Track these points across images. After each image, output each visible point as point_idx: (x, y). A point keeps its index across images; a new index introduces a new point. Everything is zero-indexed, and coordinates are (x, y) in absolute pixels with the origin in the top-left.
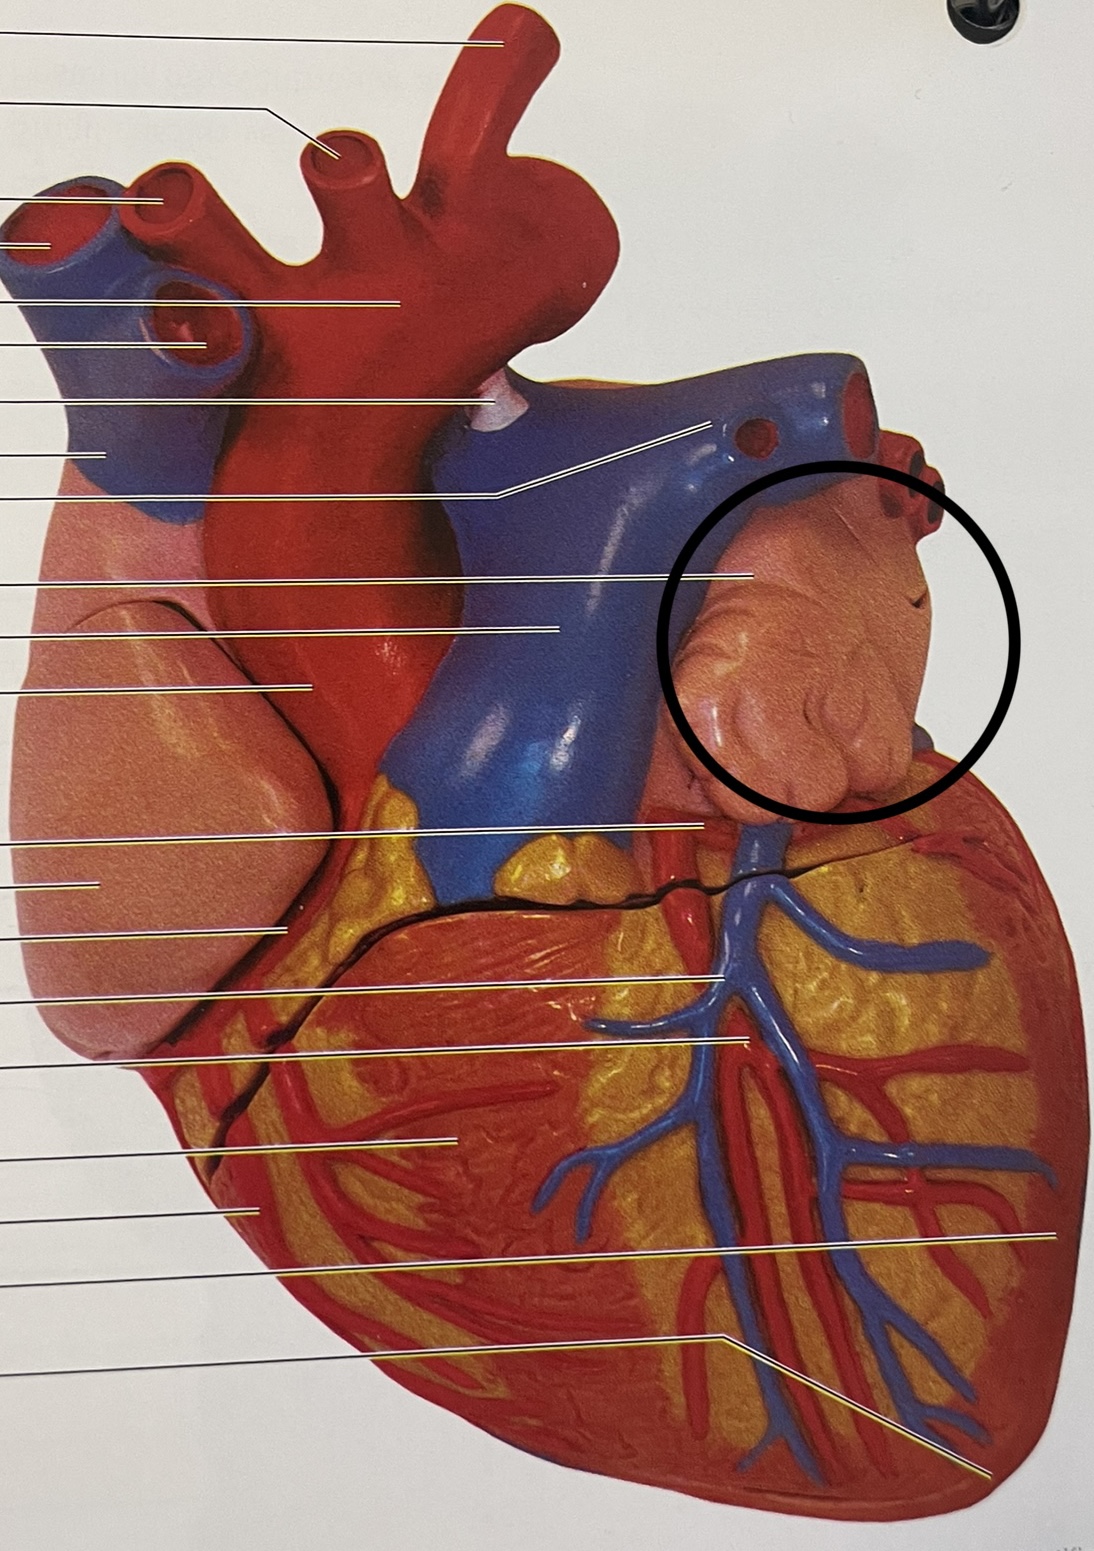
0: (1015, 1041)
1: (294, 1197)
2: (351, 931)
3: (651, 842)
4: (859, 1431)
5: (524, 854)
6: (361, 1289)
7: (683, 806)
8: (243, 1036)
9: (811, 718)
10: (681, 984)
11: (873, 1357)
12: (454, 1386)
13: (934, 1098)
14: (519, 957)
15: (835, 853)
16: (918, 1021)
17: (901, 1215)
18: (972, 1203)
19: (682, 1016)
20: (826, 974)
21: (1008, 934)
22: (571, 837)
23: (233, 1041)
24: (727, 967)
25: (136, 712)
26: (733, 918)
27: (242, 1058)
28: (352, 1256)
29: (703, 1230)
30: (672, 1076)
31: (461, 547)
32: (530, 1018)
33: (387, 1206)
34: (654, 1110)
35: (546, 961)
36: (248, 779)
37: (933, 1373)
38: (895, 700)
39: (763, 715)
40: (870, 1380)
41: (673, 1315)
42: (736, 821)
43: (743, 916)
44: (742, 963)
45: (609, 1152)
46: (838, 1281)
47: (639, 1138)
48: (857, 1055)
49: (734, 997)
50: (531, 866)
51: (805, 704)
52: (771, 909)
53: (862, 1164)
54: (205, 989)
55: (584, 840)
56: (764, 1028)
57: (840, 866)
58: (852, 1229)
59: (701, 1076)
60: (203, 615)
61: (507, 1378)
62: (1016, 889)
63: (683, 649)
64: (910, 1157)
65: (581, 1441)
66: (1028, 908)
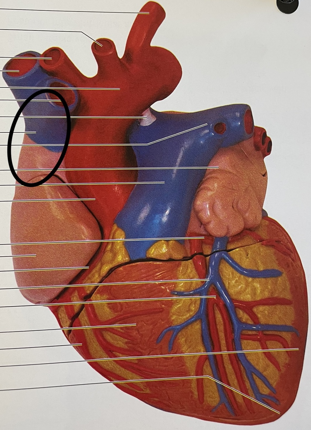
0: (288, 296)
1: (92, 340)
2: (107, 267)
3: (190, 243)
4: (244, 401)
5: (155, 246)
6: (110, 365)
7: (199, 232)
8: (77, 297)
9: (234, 207)
10: (197, 281)
11: (248, 382)
12: (135, 390)
13: (266, 312)
14: (153, 274)
15: (240, 245)
16: (262, 291)
17: (257, 344)
18: (276, 340)
19: (198, 290)
20: (237, 279)
21: (287, 267)
22: (168, 241)
23: (74, 298)
24: (210, 276)
25: (45, 206)
26: (212, 264)
27: (77, 303)
28: (107, 356)
29: (203, 348)
30: (195, 307)
31: (137, 159)
32: (156, 291)
33: (117, 342)
34: (190, 316)
35: (160, 275)
36: (78, 225)
37: (265, 386)
38: (257, 202)
39: (221, 207)
40: (248, 388)
41: (194, 370)
42: (213, 236)
43: (215, 263)
44: (215, 276)
45: (177, 327)
46: (239, 361)
47: (186, 323)
48: (245, 300)
49: (212, 285)
50: (157, 249)
51: (233, 203)
52: (223, 260)
53: (246, 330)
54: (66, 284)
55: (171, 241)
56: (220, 293)
57: (242, 249)
58: (243, 348)
59: (203, 306)
60: (64, 178)
61: (149, 388)
62: (290, 255)
63: (199, 188)
64: (259, 328)
65: (169, 404)
66: (293, 260)
